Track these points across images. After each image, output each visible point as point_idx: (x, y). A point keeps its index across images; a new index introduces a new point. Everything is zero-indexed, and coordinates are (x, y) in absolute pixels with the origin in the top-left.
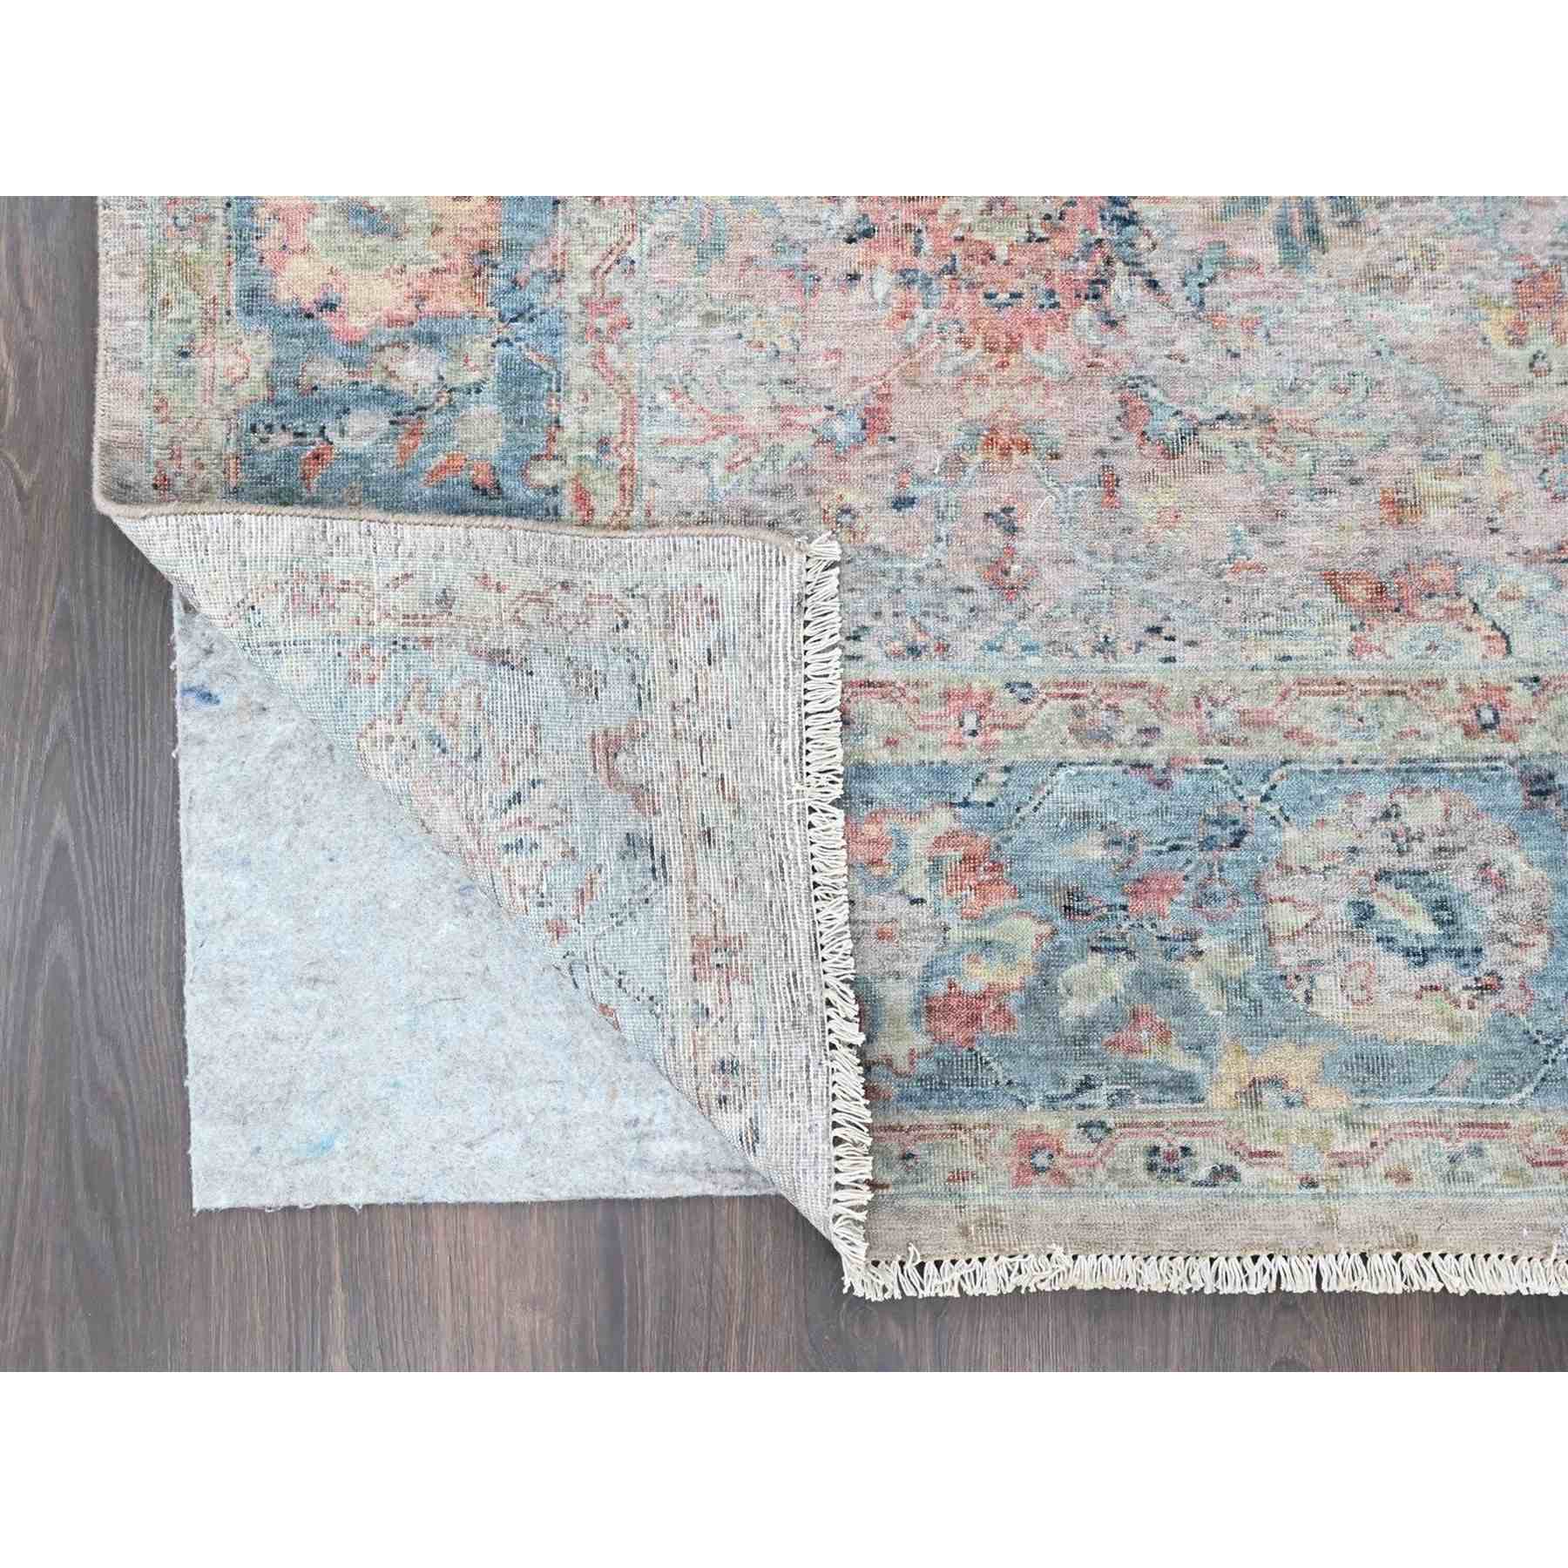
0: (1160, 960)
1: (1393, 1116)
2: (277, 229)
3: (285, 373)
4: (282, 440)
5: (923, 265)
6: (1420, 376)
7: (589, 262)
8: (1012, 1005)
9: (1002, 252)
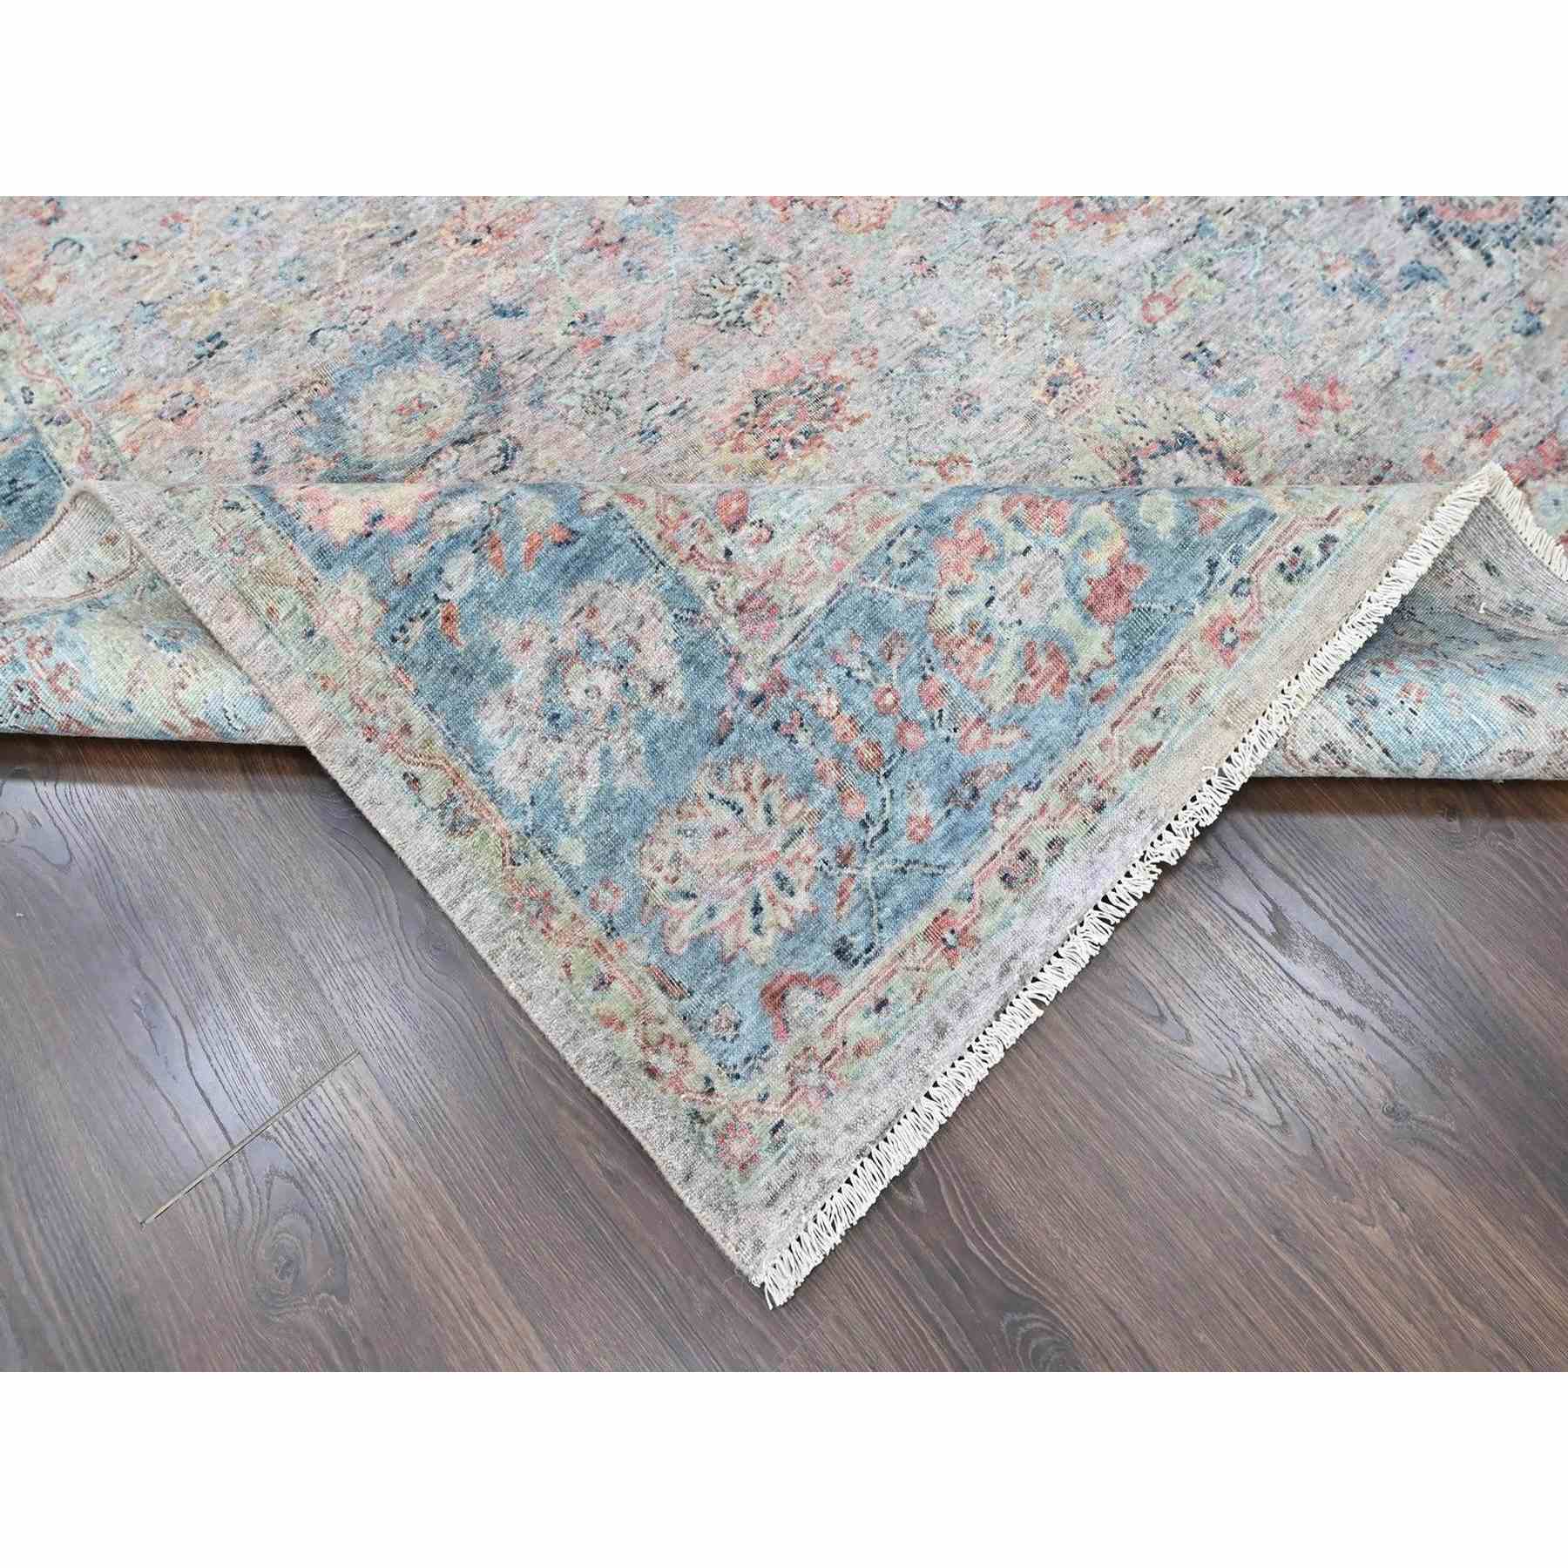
3: (382, 585)
4: (416, 630)
8: (1132, 559)
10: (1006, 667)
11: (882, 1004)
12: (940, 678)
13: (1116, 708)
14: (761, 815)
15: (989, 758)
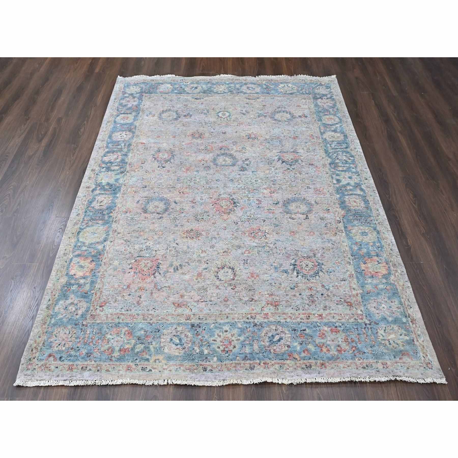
0: (147, 345)
1: (171, 364)
2: (71, 267)
3: (68, 281)
4: (66, 288)
5: (137, 271)
6: (186, 283)
7: (103, 271)
8: (130, 350)
9: (145, 270)
10: (106, 347)
11: (57, 367)
12: (100, 341)
13: (111, 363)
14: (71, 336)
15: (95, 354)
